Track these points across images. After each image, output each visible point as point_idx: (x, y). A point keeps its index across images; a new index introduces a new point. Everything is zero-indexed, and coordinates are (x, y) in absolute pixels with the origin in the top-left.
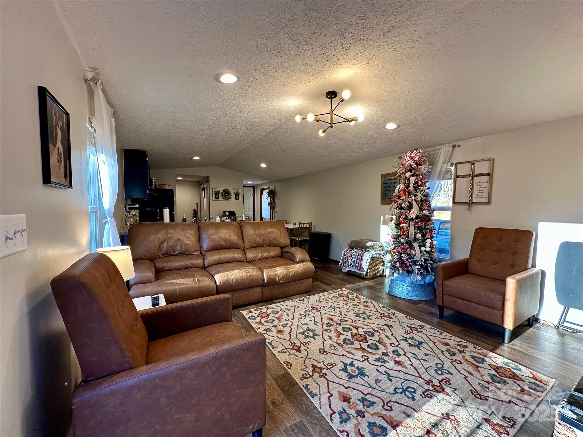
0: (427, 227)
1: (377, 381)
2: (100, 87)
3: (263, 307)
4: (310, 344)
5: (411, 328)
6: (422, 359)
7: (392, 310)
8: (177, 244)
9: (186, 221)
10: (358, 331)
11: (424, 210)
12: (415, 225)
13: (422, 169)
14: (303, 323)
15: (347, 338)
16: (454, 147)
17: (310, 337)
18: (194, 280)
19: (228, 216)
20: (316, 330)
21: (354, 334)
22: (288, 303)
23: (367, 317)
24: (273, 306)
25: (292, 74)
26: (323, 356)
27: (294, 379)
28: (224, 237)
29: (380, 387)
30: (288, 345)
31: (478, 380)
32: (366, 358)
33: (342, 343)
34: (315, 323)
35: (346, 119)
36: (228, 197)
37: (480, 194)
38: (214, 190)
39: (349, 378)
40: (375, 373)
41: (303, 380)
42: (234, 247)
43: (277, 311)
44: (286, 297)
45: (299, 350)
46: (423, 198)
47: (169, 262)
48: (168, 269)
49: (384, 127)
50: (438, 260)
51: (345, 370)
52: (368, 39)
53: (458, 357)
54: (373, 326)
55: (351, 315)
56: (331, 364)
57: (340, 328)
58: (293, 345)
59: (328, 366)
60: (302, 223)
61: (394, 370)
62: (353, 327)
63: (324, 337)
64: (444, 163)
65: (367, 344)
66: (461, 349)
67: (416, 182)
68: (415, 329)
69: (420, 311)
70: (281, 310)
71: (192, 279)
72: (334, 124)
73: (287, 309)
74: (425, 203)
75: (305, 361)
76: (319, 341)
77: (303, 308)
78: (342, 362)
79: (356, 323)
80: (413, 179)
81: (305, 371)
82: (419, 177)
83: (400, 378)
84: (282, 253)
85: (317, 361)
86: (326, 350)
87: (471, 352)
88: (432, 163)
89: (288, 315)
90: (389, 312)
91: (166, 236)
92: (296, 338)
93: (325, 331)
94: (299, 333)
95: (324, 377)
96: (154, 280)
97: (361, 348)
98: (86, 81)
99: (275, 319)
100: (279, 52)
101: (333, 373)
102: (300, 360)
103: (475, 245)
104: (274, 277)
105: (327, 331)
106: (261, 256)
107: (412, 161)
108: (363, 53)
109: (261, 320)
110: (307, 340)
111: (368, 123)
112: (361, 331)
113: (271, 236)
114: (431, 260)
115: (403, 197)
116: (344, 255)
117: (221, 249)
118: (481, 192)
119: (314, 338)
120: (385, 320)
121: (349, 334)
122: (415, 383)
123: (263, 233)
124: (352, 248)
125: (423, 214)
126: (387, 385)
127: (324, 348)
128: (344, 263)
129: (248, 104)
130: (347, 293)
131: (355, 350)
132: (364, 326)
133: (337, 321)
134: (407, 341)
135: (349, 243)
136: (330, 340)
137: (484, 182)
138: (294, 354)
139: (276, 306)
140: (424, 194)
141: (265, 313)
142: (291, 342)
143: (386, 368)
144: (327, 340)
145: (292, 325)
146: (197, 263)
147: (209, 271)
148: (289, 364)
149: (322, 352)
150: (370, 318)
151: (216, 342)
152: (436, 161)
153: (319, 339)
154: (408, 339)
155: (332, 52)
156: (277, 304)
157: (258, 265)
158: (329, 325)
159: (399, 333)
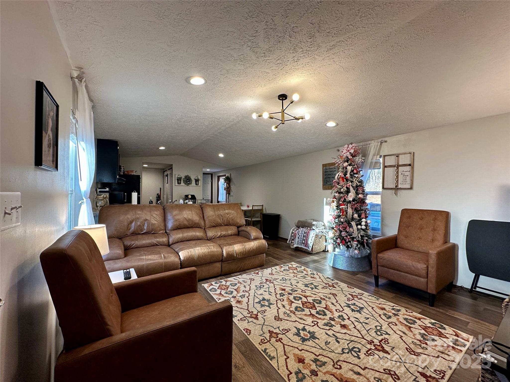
0: (362, 208)
1: (327, 343)
2: (84, 83)
3: (222, 280)
4: (266, 312)
5: (352, 295)
6: (363, 322)
7: (335, 280)
8: (144, 224)
9: (152, 204)
10: (307, 300)
11: (359, 194)
12: (353, 207)
13: (357, 160)
14: (259, 293)
15: (298, 305)
16: (381, 143)
17: (266, 306)
18: (160, 256)
19: (190, 199)
20: (271, 300)
21: (304, 302)
22: (244, 276)
23: (314, 287)
24: (232, 279)
25: (251, 79)
26: (278, 322)
27: (253, 344)
28: (187, 217)
29: (329, 348)
30: (246, 313)
31: (411, 339)
32: (316, 323)
33: (294, 310)
34: (270, 293)
35: (294, 118)
36: (189, 182)
37: (404, 181)
38: (176, 176)
39: (303, 342)
40: (324, 336)
41: (262, 344)
42: (196, 227)
43: (235, 284)
44: (242, 271)
45: (256, 318)
46: (358, 184)
47: (137, 240)
48: (136, 247)
49: (326, 125)
50: (372, 236)
51: (298, 334)
52: (315, 54)
53: (393, 319)
54: (320, 294)
55: (301, 286)
56: (286, 329)
57: (291, 298)
58: (251, 313)
59: (283, 332)
60: (255, 206)
61: (340, 333)
62: (302, 296)
63: (278, 306)
64: (374, 155)
65: (316, 311)
66: (395, 313)
67: (352, 171)
68: (355, 296)
69: (358, 281)
70: (239, 282)
71: (158, 255)
72: (285, 121)
73: (244, 281)
74: (360, 188)
75: (262, 327)
76: (274, 309)
77: (259, 280)
78: (295, 327)
79: (306, 292)
80: (349, 168)
81: (263, 336)
82: (354, 166)
83: (346, 340)
84: (239, 232)
85: (273, 327)
86: (280, 317)
87: (404, 314)
88: (365, 155)
89: (245, 286)
90: (333, 282)
91: (134, 217)
92: (254, 307)
93: (278, 300)
94: (256, 303)
95: (280, 341)
96: (123, 257)
97: (311, 314)
98: (72, 79)
99: (234, 290)
100: (242, 61)
101: (287, 337)
102: (258, 326)
103: (402, 224)
104: (233, 253)
105: (280, 300)
106: (220, 234)
107: (348, 153)
108: (310, 65)
109: (221, 292)
110: (263, 309)
111: (312, 122)
112: (310, 300)
113: (229, 217)
114: (366, 237)
115: (342, 183)
116: (292, 233)
117: (184, 228)
118: (405, 179)
119: (269, 306)
120: (330, 290)
121: (300, 302)
122: (360, 344)
123: (222, 214)
124: (298, 227)
125: (359, 197)
126: (335, 346)
127: (279, 315)
128: (292, 240)
129: (212, 103)
130: (296, 266)
131: (306, 316)
132: (312, 295)
133: (288, 291)
134: (350, 307)
135: (296, 223)
136: (284, 308)
137: (407, 171)
138: (252, 321)
139: (234, 279)
140: (359, 180)
141: (224, 285)
142: (249, 311)
143: (334, 331)
144: (281, 309)
145: (249, 296)
146: (163, 241)
147: (174, 248)
148: (248, 331)
149: (277, 319)
150: (317, 287)
151: (185, 310)
152: (367, 153)
153: (274, 307)
154: (350, 306)
155: (285, 63)
156: (235, 277)
157: (218, 242)
158: (282, 295)
159: (342, 300)
